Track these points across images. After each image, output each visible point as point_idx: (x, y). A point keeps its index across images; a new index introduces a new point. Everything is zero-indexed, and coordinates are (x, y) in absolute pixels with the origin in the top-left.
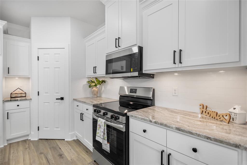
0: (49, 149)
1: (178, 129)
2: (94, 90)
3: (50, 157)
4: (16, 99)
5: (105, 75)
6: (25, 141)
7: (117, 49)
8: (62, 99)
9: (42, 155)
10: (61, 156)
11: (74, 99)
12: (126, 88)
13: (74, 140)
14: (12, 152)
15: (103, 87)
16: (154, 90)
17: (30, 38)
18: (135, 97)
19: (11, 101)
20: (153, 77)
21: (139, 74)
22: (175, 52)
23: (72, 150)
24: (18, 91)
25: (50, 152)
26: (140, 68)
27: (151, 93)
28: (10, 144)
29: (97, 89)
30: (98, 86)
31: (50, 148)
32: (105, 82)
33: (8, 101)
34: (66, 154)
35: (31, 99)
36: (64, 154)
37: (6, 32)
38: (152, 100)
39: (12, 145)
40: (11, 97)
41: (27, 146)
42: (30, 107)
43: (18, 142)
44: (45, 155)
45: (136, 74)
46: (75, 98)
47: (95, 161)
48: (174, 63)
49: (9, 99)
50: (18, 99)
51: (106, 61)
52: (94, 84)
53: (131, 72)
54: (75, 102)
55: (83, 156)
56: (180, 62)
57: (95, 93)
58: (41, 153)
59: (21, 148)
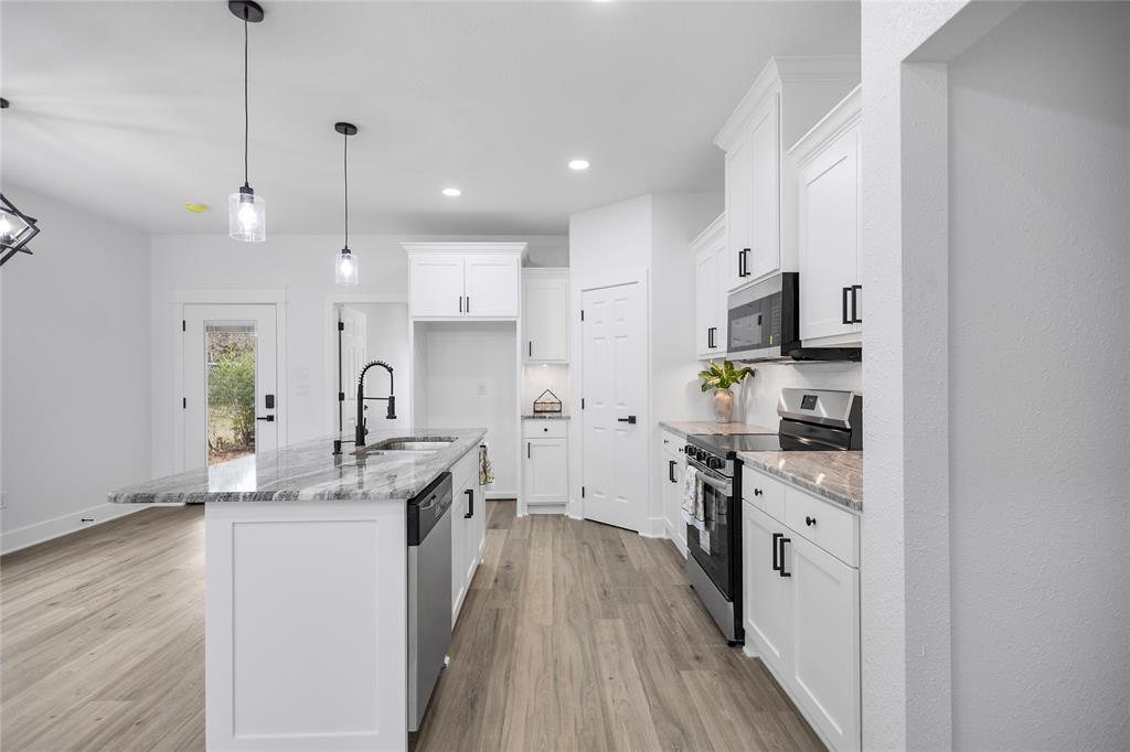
0: (600, 542)
2: (718, 399)
3: (600, 553)
4: (543, 414)
6: (558, 516)
8: (632, 420)
9: (586, 546)
10: (621, 557)
11: (660, 424)
13: (661, 540)
14: (535, 527)
16: (860, 399)
17: (568, 266)
18: (821, 423)
19: (534, 417)
22: (846, 291)
23: (648, 554)
24: (548, 398)
25: (602, 545)
27: (848, 408)
28: (533, 515)
29: (727, 397)
30: (735, 387)
31: (604, 541)
33: (529, 417)
34: (633, 558)
35: (569, 418)
36: (627, 556)
37: (526, 263)
38: (848, 431)
39: (535, 518)
40: (535, 412)
41: (561, 526)
42: (567, 437)
43: (546, 516)
44: (589, 548)
45: (777, 351)
47: (691, 587)
48: (847, 322)
49: (532, 414)
50: (547, 415)
52: (718, 380)
53: (770, 346)
55: (669, 571)
56: (855, 321)
57: (723, 409)
58: (584, 543)
59: (550, 526)
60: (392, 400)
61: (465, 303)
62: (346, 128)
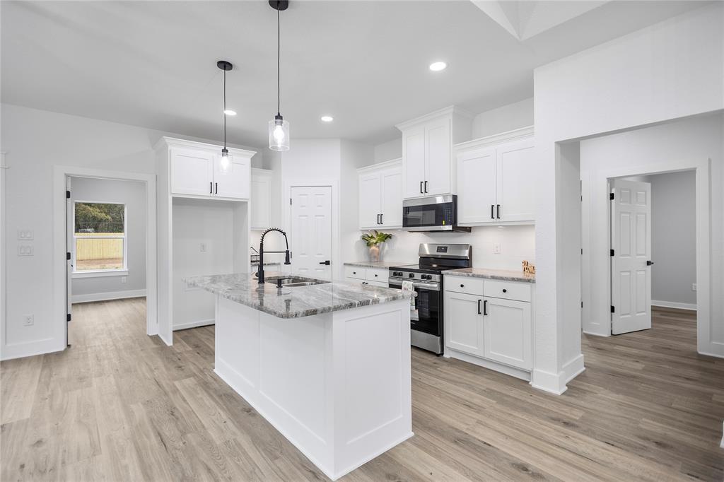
1: (493, 278)
2: (373, 250)
5: (402, 227)
7: (422, 195)
8: (327, 263)
11: (345, 264)
12: (426, 246)
15: (387, 246)
16: (471, 247)
20: (470, 231)
21: (453, 228)
22: (493, 206)
26: (454, 222)
27: (467, 251)
29: (378, 249)
30: (380, 244)
32: (390, 238)
37: (254, 164)
38: (468, 260)
45: (449, 228)
46: (346, 262)
48: (492, 218)
51: (404, 208)
53: (443, 225)
54: (348, 268)
56: (498, 217)
57: (374, 255)
60: (287, 252)
61: (213, 187)
62: (225, 65)
